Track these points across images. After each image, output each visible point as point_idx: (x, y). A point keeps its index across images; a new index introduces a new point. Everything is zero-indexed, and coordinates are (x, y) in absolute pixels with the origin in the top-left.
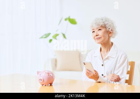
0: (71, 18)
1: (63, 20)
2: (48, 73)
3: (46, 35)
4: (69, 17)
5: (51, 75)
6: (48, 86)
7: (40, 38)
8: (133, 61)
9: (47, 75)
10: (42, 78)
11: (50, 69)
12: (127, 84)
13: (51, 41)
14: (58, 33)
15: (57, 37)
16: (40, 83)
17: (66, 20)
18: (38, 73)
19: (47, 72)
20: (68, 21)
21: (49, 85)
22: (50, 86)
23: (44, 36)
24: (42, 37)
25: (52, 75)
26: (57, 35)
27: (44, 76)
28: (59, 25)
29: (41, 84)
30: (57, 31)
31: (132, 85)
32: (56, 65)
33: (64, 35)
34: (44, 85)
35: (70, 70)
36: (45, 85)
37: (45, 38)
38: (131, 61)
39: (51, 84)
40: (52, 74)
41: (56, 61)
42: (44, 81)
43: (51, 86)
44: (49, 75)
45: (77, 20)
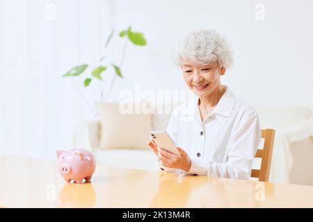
0: (134, 30)
1: (116, 36)
2: (81, 155)
3: (76, 68)
4: (130, 28)
5: (87, 159)
6: (81, 183)
7: (64, 76)
8: (271, 128)
9: (79, 158)
10: (66, 165)
11: (86, 145)
12: (258, 179)
13: (88, 82)
14: (103, 64)
15: (103, 74)
16: (64, 175)
17: (122, 35)
18: (59, 153)
19: (78, 152)
20: (126, 38)
21: (84, 180)
22: (86, 182)
23: (74, 72)
24: (68, 74)
25: (89, 159)
26: (102, 69)
27: (71, 160)
28: (106, 46)
29: (65, 180)
30: (102, 60)
31: (268, 181)
32: (99, 137)
33: (117, 69)
34: (72, 181)
35: (131, 148)
36: (75, 182)
37: (76, 74)
38: (265, 129)
39: (88, 180)
40: (91, 156)
41: (100, 127)
42: (71, 171)
43: (88, 185)
44: (82, 159)
45: (147, 37)
